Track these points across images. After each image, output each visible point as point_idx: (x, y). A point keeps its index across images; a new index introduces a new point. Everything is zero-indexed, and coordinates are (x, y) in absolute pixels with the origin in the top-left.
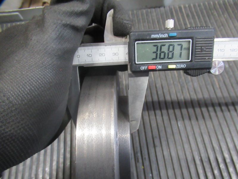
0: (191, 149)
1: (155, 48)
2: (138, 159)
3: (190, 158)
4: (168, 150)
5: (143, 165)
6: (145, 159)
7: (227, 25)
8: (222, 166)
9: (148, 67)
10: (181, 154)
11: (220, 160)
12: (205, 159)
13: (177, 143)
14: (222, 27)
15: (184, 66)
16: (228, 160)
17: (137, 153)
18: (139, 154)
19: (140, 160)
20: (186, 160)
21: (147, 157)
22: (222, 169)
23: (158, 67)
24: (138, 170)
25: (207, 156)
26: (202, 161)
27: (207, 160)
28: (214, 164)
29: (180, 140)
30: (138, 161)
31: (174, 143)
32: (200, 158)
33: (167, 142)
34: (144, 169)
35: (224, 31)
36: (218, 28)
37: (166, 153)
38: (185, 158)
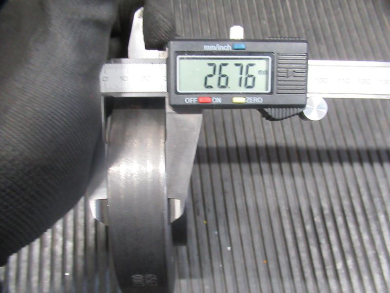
0: (276, 196)
1: (212, 68)
2: (198, 210)
3: (273, 209)
4: (243, 198)
5: (206, 219)
6: (209, 210)
7: (347, 6)
8: (318, 219)
9: (198, 100)
10: (261, 202)
11: (316, 211)
12: (294, 210)
13: (257, 188)
14: (339, 9)
15: (260, 100)
16: (327, 212)
17: (197, 202)
18: (200, 204)
19: (202, 212)
20: (267, 212)
21: (211, 207)
22: (316, 224)
23: (215, 100)
24: (199, 226)
25: (298, 206)
26: (289, 212)
27: (297, 211)
28: (306, 217)
29: (262, 184)
30: (198, 214)
31: (252, 187)
32: (288, 208)
33: (242, 187)
34: (207, 225)
35: (341, 15)
36: (334, 10)
37: (240, 202)
38: (266, 207)
